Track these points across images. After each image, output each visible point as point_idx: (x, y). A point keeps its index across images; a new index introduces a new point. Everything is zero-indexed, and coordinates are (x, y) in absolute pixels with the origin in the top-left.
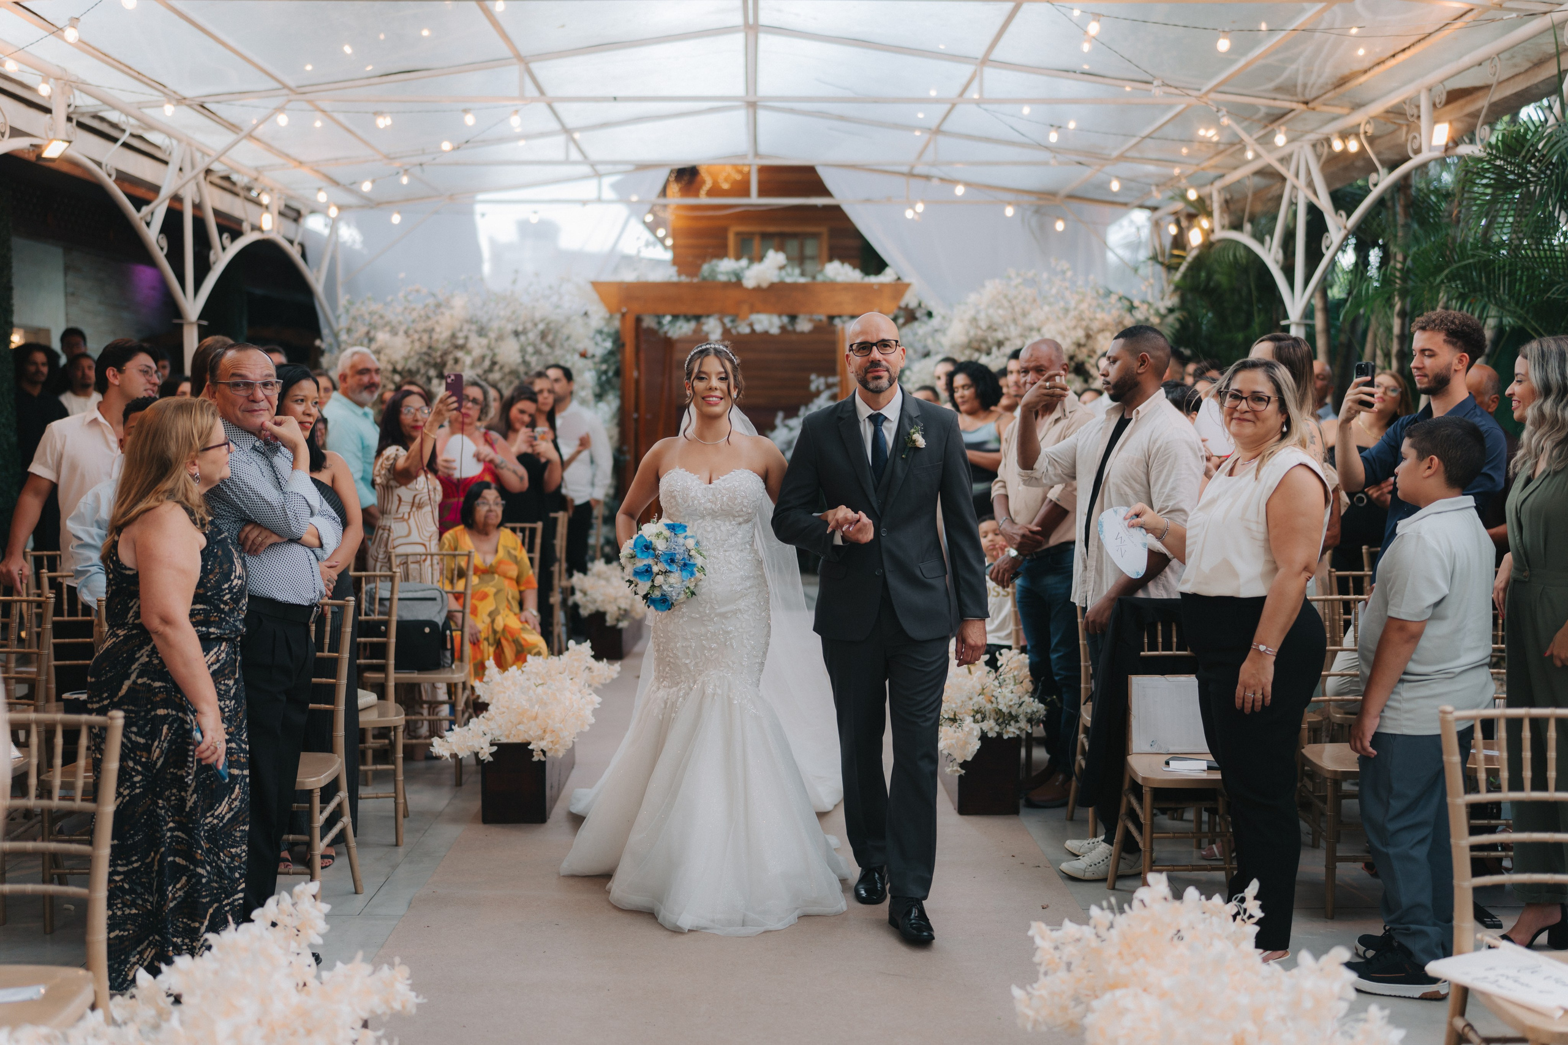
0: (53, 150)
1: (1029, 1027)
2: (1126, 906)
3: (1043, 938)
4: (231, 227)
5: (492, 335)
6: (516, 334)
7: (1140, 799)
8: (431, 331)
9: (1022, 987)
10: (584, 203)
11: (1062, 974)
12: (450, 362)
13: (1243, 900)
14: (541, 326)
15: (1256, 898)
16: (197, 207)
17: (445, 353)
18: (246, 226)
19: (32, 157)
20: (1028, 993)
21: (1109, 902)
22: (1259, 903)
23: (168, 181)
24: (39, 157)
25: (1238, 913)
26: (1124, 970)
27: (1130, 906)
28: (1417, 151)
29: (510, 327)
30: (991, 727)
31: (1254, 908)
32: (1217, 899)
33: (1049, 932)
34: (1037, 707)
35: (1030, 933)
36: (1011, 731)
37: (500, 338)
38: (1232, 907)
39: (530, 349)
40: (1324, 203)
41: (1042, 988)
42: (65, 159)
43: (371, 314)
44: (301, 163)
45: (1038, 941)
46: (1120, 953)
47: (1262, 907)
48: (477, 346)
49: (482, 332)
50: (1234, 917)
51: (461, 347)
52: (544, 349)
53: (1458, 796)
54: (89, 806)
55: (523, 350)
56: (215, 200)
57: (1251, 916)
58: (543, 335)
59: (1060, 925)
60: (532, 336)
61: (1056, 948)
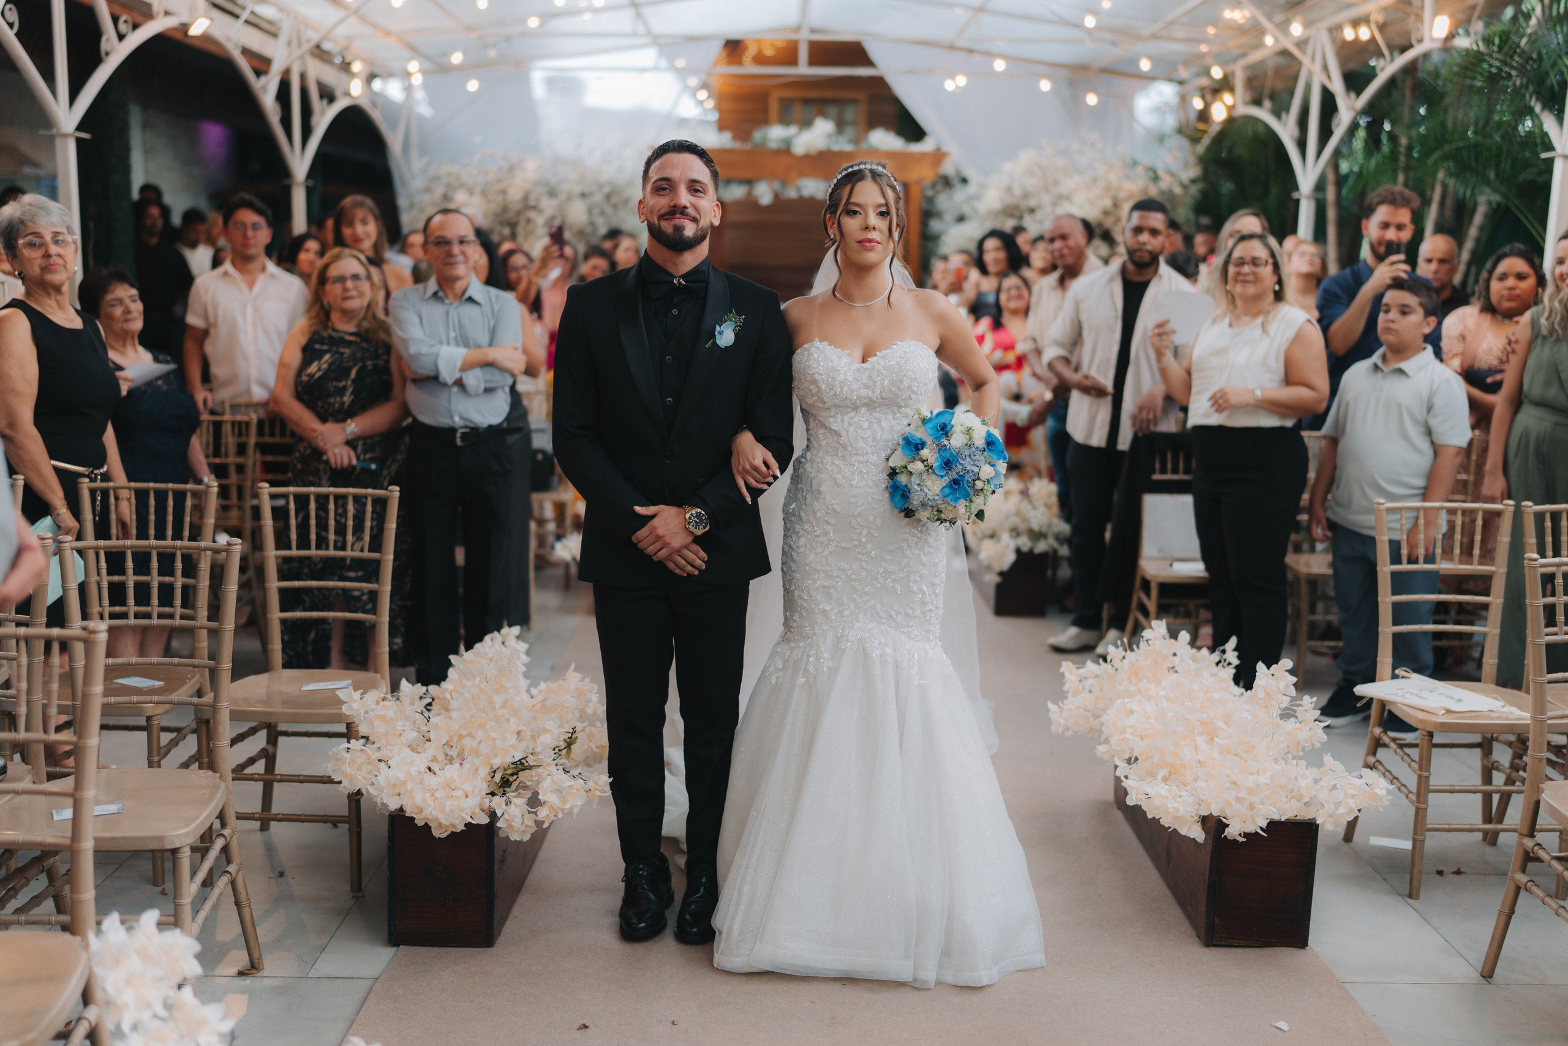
0: (197, 29)
1: (1060, 731)
2: (1135, 647)
3: (1071, 674)
4: (328, 95)
5: (563, 197)
6: (583, 195)
7: (1148, 594)
8: (504, 192)
9: (1055, 703)
10: (643, 70)
11: (1086, 695)
12: (522, 223)
13: (1224, 652)
14: (607, 190)
15: (1235, 650)
16: (303, 77)
17: (519, 213)
18: (338, 92)
19: (179, 36)
20: (1060, 708)
21: (1122, 642)
22: (1236, 654)
23: (280, 56)
24: (186, 33)
25: (1220, 662)
26: (1132, 688)
27: (1138, 647)
28: (1420, 41)
29: (578, 189)
30: (1025, 543)
31: (1232, 657)
32: (1205, 651)
33: (1075, 670)
34: (1065, 528)
35: (1061, 670)
36: (1041, 547)
37: (569, 199)
38: (1216, 657)
39: (596, 211)
40: (1337, 86)
41: (1069, 704)
42: (206, 37)
43: (450, 175)
44: (388, 33)
45: (1067, 675)
46: (1129, 678)
47: (1239, 657)
48: (549, 206)
49: (552, 193)
50: (1217, 664)
51: (534, 208)
52: (608, 209)
53: (1385, 566)
54: (375, 555)
55: (590, 211)
56: (317, 71)
57: (1229, 664)
58: (608, 197)
59: (1084, 663)
60: (598, 198)
61: (1080, 681)
